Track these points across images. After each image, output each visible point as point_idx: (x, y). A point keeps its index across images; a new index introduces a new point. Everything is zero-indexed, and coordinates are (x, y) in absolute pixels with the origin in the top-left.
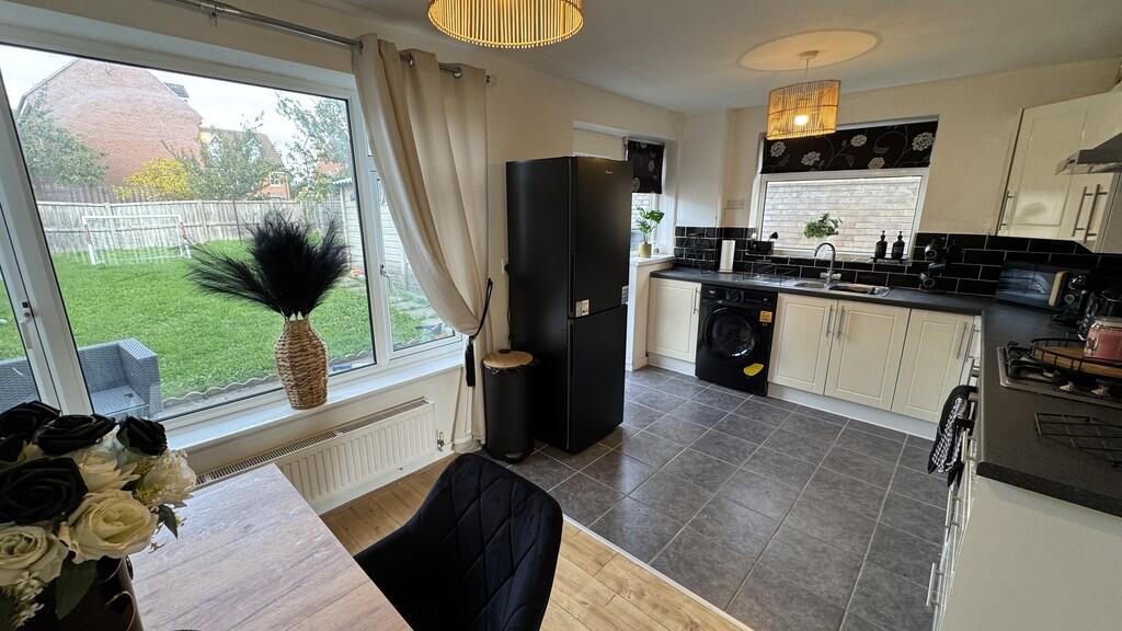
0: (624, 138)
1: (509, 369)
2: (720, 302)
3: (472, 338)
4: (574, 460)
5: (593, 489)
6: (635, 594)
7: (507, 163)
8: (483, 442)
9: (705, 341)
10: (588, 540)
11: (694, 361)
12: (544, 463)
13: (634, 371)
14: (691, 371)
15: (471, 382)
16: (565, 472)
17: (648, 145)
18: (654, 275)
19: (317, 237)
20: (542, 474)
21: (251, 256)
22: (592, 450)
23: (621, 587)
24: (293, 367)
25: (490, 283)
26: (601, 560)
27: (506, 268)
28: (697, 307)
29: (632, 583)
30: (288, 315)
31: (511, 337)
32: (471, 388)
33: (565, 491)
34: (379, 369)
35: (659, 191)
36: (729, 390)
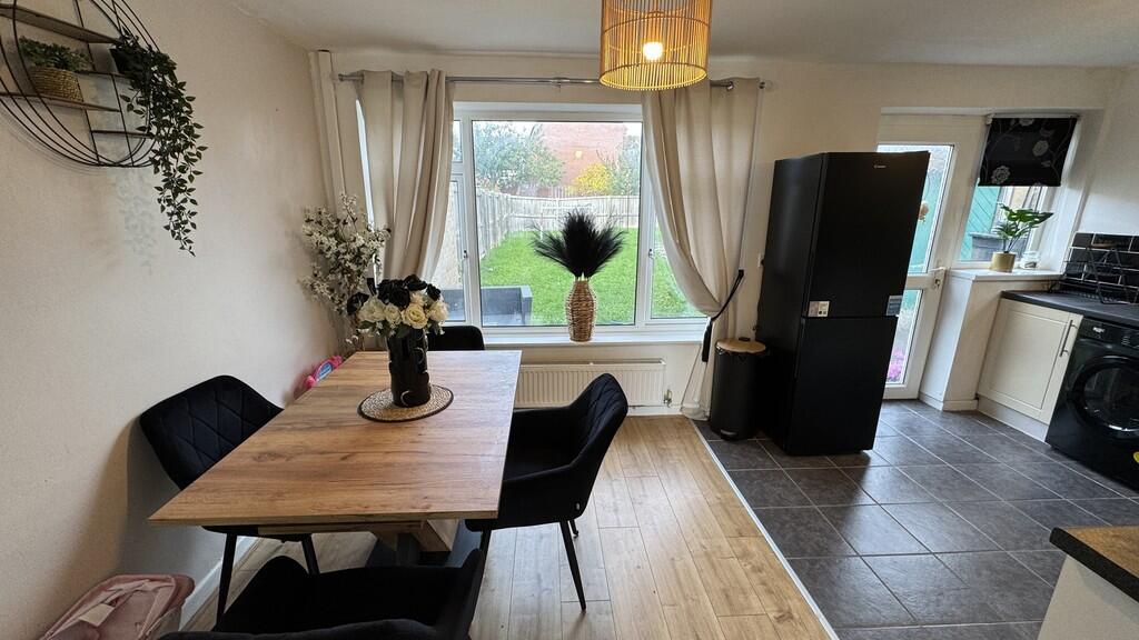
0: (986, 116)
1: (734, 353)
2: (1109, 347)
3: (713, 319)
4: (786, 459)
5: (784, 486)
6: (753, 567)
7: (776, 162)
8: (708, 414)
9: (1072, 399)
10: (745, 515)
11: (1049, 423)
12: (754, 450)
13: (945, 411)
14: (1040, 434)
15: (705, 358)
16: (768, 463)
17: (1037, 120)
18: (1006, 295)
19: (599, 226)
20: (744, 457)
21: (561, 235)
22: (812, 459)
23: (745, 555)
24: (572, 311)
25: (741, 273)
26: (744, 532)
27: (762, 262)
28: (1069, 347)
29: (758, 559)
30: (578, 275)
31: (758, 328)
32: (704, 363)
33: (754, 476)
34: (635, 329)
35: (1057, 183)
36: (1103, 479)
